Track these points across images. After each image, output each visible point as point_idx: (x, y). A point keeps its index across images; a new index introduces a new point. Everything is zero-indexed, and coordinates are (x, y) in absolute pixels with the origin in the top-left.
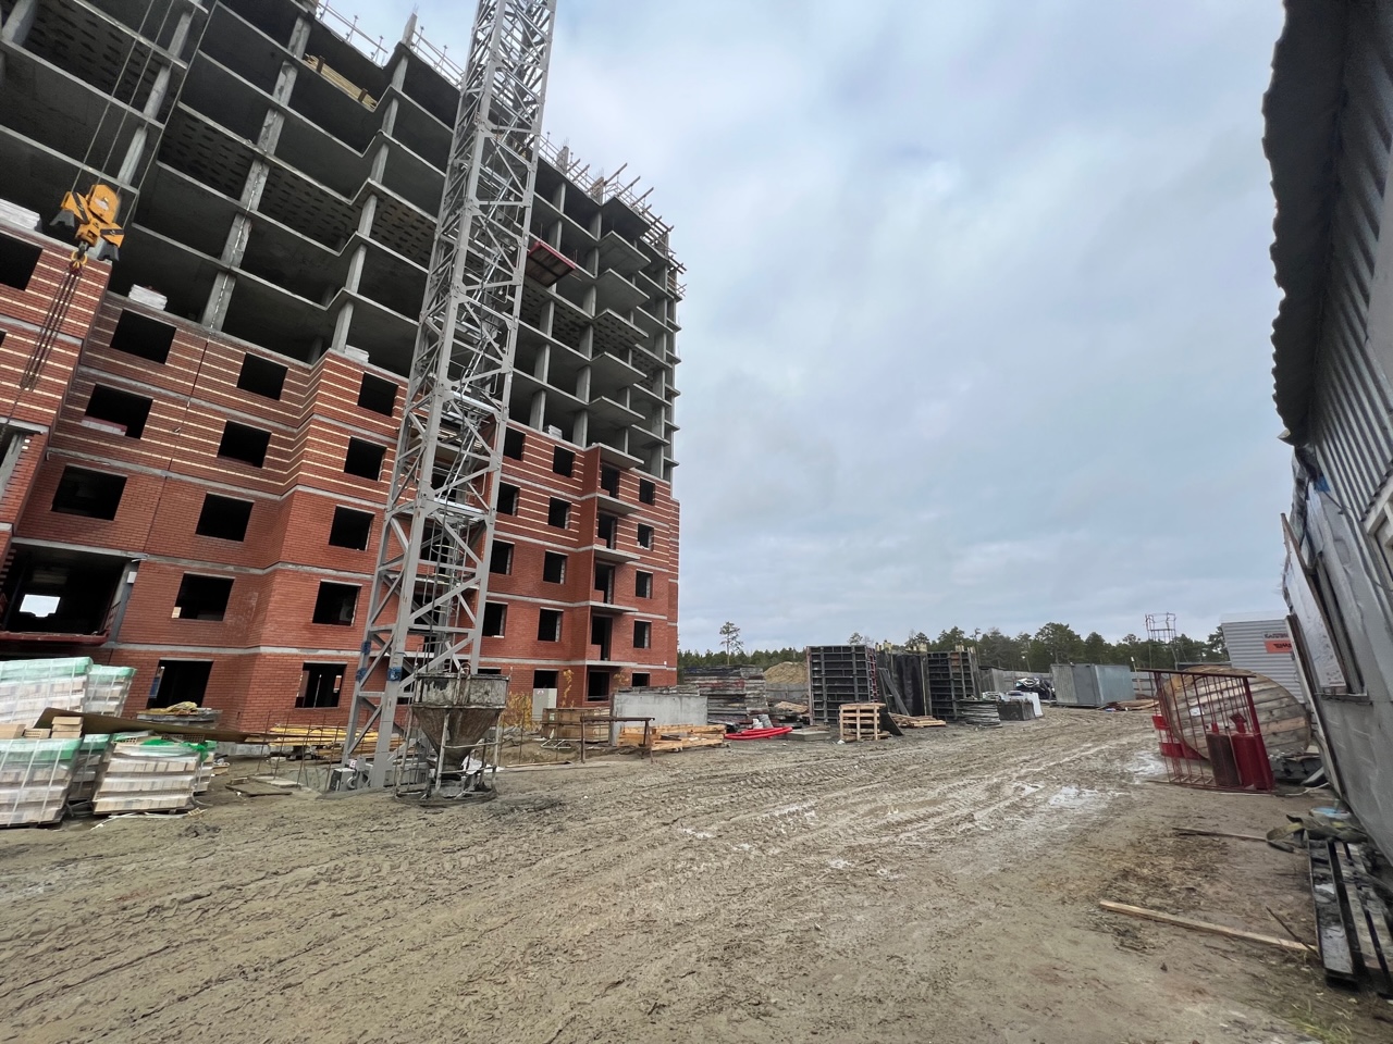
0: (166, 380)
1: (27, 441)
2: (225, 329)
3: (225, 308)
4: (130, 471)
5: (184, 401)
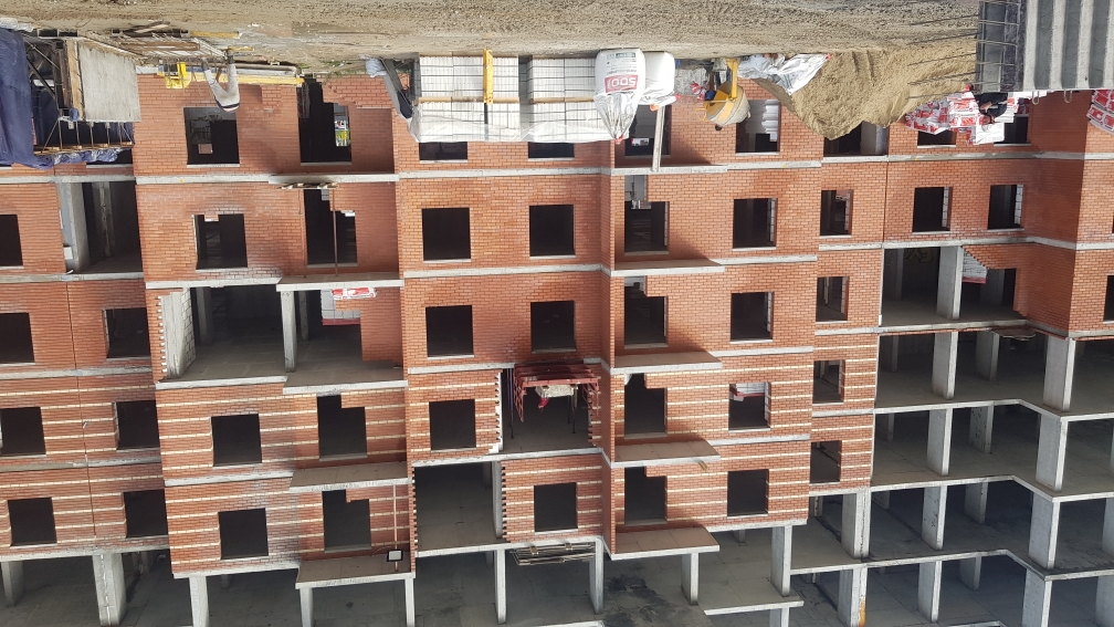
0: (115, 476)
1: (165, 370)
2: (89, 560)
3: (98, 585)
4: (107, 366)
5: (91, 459)
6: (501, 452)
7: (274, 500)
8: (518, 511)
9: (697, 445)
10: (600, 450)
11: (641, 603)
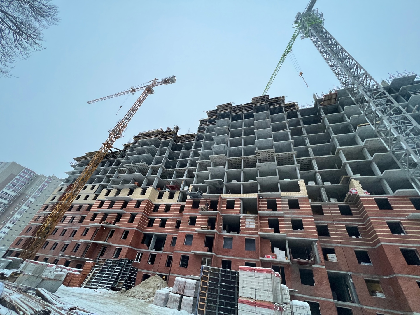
0: (327, 219)
1: (317, 243)
4: (334, 246)
5: (333, 223)
6: (240, 216)
7: (287, 210)
8: (237, 204)
9: (203, 214)
10: (221, 215)
11: (217, 186)
